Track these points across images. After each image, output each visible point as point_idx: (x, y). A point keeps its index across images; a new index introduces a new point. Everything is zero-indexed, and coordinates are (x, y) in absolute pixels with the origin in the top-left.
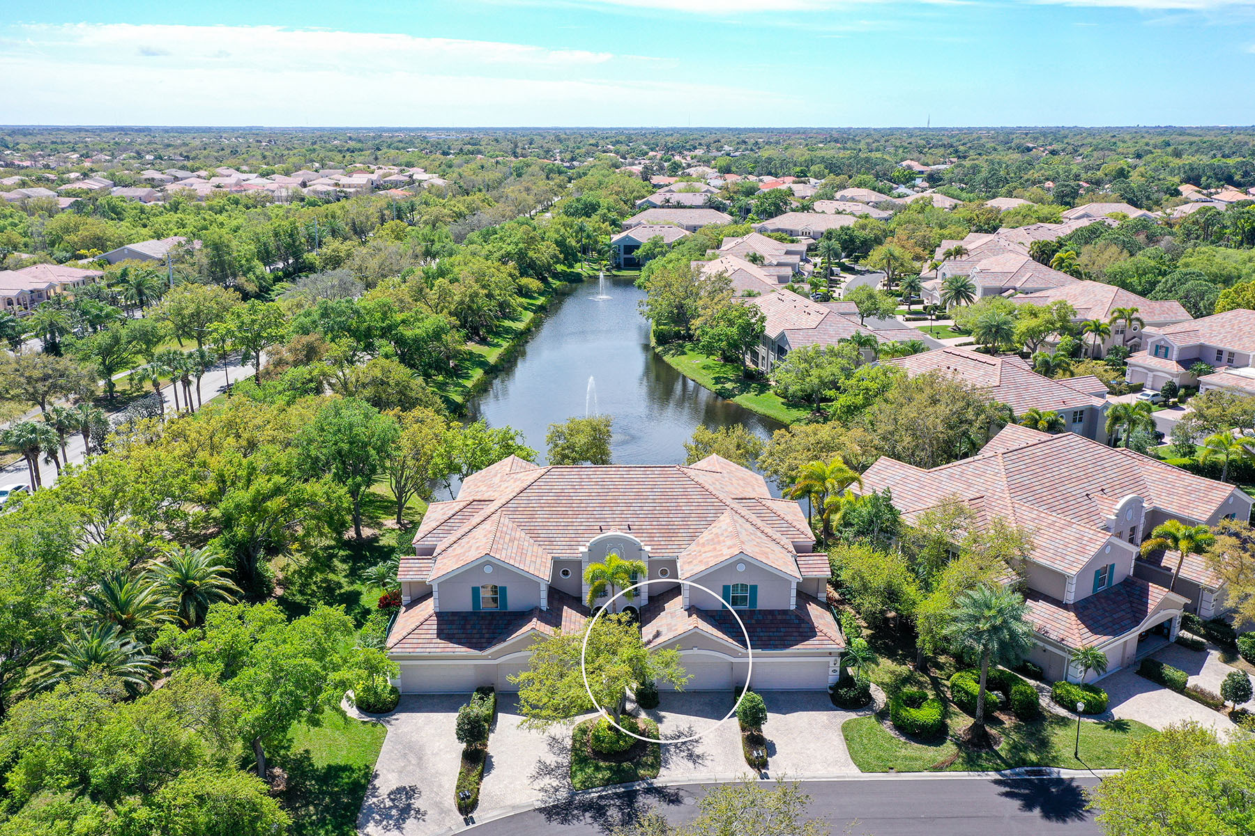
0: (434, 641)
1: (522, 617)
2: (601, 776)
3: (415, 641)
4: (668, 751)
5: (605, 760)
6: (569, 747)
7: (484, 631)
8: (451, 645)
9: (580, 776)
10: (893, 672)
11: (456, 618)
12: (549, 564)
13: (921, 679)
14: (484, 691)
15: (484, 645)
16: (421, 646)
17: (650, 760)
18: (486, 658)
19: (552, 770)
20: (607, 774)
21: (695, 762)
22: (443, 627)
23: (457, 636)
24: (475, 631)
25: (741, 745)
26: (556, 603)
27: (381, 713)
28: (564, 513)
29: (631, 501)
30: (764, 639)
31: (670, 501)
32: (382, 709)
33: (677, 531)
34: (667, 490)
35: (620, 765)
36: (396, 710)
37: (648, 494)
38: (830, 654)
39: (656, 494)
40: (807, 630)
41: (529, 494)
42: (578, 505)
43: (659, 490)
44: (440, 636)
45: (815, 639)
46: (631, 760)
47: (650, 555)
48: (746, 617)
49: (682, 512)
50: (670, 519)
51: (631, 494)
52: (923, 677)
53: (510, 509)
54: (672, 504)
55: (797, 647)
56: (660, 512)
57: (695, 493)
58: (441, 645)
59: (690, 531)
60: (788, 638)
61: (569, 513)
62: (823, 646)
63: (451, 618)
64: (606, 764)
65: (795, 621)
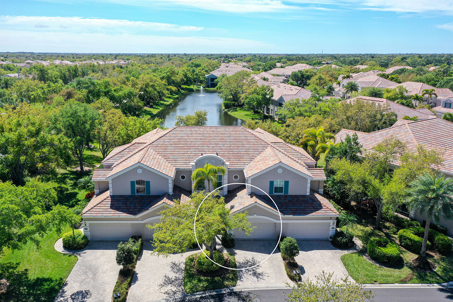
0: (109, 210)
1: (158, 198)
2: (202, 285)
3: (98, 210)
4: (241, 271)
5: (204, 276)
6: (183, 269)
7: (137, 205)
8: (118, 212)
9: (189, 285)
11: (122, 198)
12: (174, 171)
14: (136, 238)
15: (137, 212)
16: (101, 212)
17: (231, 276)
18: (137, 220)
19: (173, 281)
20: (205, 284)
21: (257, 277)
22: (114, 203)
23: (121, 208)
24: (132, 205)
25: (284, 268)
26: (177, 192)
27: (76, 250)
28: (183, 147)
29: (218, 142)
30: (293, 210)
31: (238, 142)
32: (76, 247)
33: (242, 156)
34: (237, 137)
35: (213, 279)
36: (86, 248)
37: (227, 139)
38: (331, 218)
39: (231, 139)
40: (317, 205)
41: (164, 139)
42: (190, 144)
43: (233, 137)
44: (111, 207)
45: (322, 210)
46: (220, 276)
47: (229, 167)
48: (282, 199)
49: (245, 147)
50: (239, 151)
51: (218, 139)
52: (379, 232)
53: (154, 146)
54: (240, 144)
55: (312, 214)
56: (233, 147)
57: (252, 139)
58: (112, 212)
59: (250, 156)
60: (307, 209)
61: (185, 147)
62: (327, 214)
63: (119, 198)
64: (205, 278)
65: (310, 201)
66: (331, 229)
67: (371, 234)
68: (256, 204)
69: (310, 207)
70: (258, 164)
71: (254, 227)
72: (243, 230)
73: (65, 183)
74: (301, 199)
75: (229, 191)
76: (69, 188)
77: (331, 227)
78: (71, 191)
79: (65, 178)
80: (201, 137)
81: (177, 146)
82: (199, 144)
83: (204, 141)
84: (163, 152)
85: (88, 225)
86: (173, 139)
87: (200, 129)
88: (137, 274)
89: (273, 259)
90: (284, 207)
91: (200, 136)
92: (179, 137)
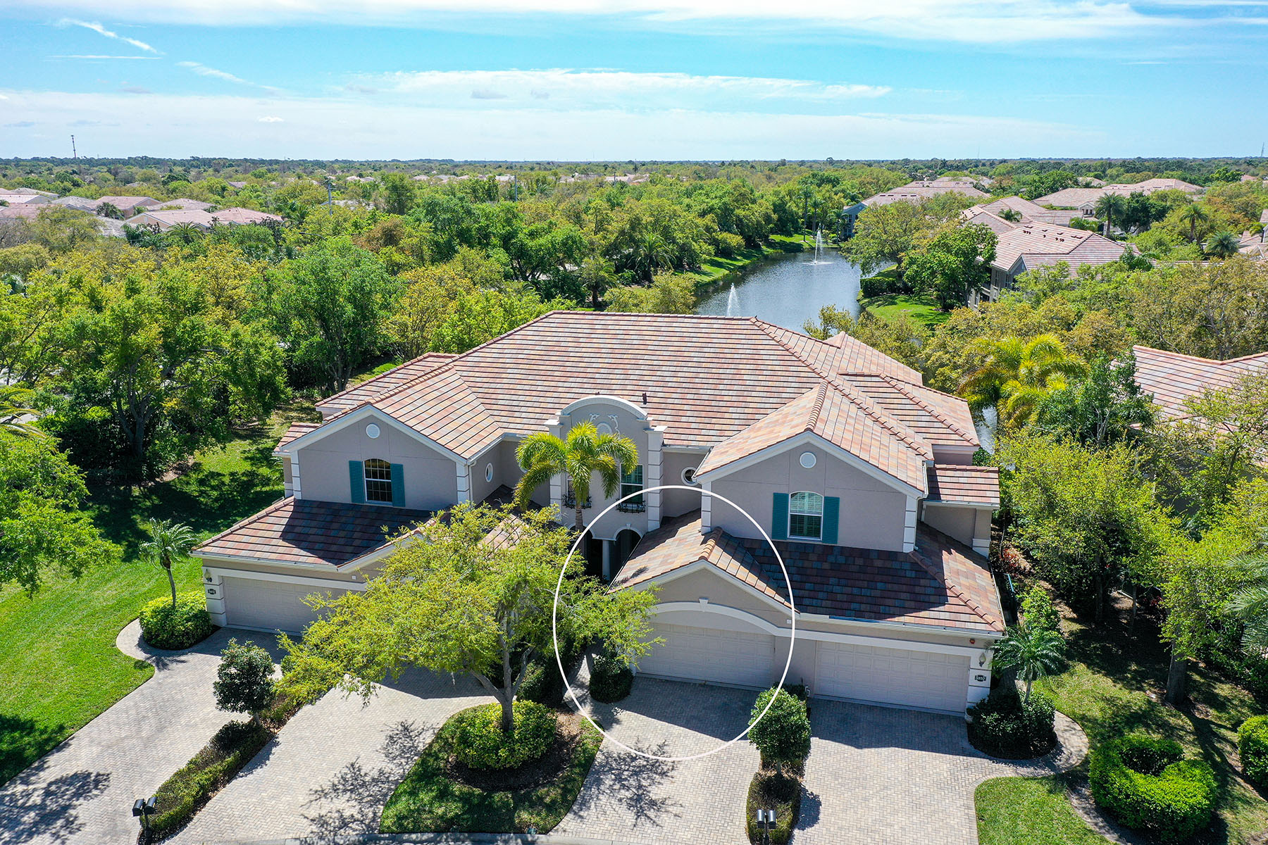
0: (274, 542)
1: (424, 518)
2: (440, 811)
3: (245, 539)
4: (599, 782)
5: (465, 783)
6: (420, 748)
7: (356, 535)
8: (296, 551)
9: (402, 806)
10: (1110, 701)
11: (322, 511)
12: (492, 439)
13: (1172, 721)
16: (250, 547)
17: (553, 795)
19: (364, 785)
20: (452, 809)
21: (640, 814)
23: (311, 538)
24: (342, 534)
25: (746, 795)
28: (549, 373)
29: (661, 363)
30: (839, 597)
31: (726, 366)
33: (724, 409)
34: (726, 351)
35: (489, 796)
37: (692, 354)
38: (972, 641)
39: (707, 355)
40: (929, 591)
41: (505, 346)
42: (574, 364)
43: (712, 350)
44: (285, 536)
45: (941, 608)
47: (666, 442)
48: (813, 557)
49: (740, 382)
50: (717, 392)
51: (665, 353)
52: (1175, 716)
53: (469, 364)
54: (728, 371)
55: (902, 619)
56: (704, 381)
57: (772, 357)
58: (281, 550)
59: (747, 410)
60: (888, 602)
61: (556, 374)
62: (958, 624)
63: (315, 511)
64: (465, 789)
65: (908, 574)
66: (972, 681)
68: (703, 565)
69: (903, 596)
70: (754, 435)
75: (666, 520)
77: (973, 674)
80: (615, 346)
81: (535, 367)
82: (600, 365)
83: (619, 356)
84: (486, 385)
85: (216, 581)
86: (530, 347)
87: (621, 323)
88: (277, 744)
90: (808, 586)
91: (614, 341)
92: (550, 343)
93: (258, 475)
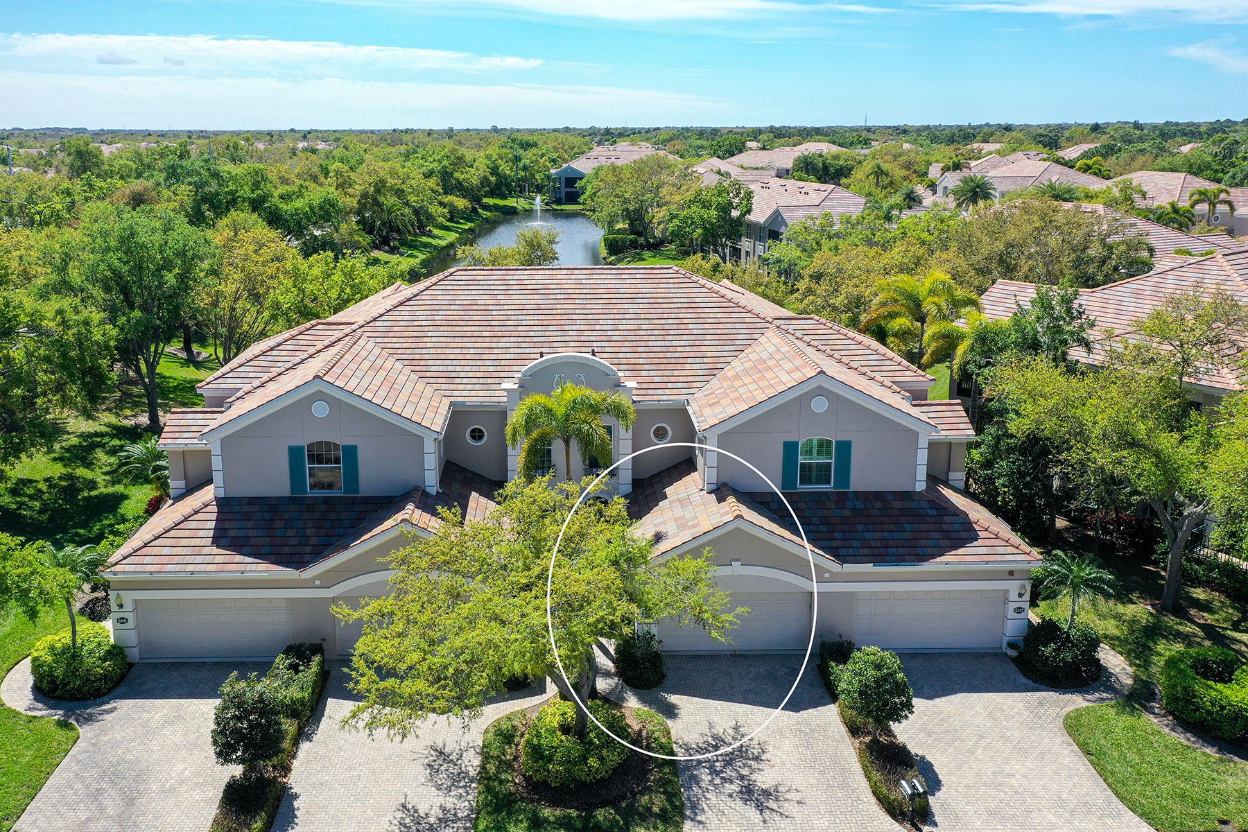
0: (206, 551)
1: (387, 504)
3: (165, 551)
4: (696, 779)
5: (554, 803)
6: (472, 773)
8: (239, 558)
11: (256, 508)
12: (444, 410)
14: (300, 652)
15: (307, 558)
16: (176, 559)
17: (658, 802)
18: (308, 585)
21: (760, 807)
22: (227, 525)
23: (252, 541)
24: (291, 532)
26: (456, 487)
27: (79, 699)
28: (476, 334)
29: (596, 317)
30: (873, 543)
31: (665, 316)
32: (80, 690)
33: (681, 360)
34: (660, 301)
35: (590, 816)
36: (115, 693)
37: (626, 306)
38: (1011, 573)
39: (641, 306)
40: (956, 527)
41: (415, 308)
42: (501, 323)
43: (645, 301)
44: (217, 541)
45: (975, 543)
46: (613, 803)
47: (635, 398)
48: (829, 505)
49: (688, 332)
50: (667, 344)
51: (596, 306)
52: (1181, 624)
53: (380, 329)
54: (670, 321)
55: (943, 559)
56: (649, 332)
57: (710, 305)
58: (218, 559)
59: (706, 360)
60: (923, 543)
61: (485, 334)
62: (998, 558)
63: (246, 509)
64: (558, 813)
65: (931, 512)
66: (1011, 614)
67: (1153, 632)
68: (739, 523)
69: (935, 535)
70: (736, 384)
71: (740, 610)
72: (699, 620)
73: (89, 465)
74: (897, 504)
75: (636, 483)
76: (100, 479)
77: (1012, 606)
78: (105, 491)
79: (92, 447)
80: (540, 302)
81: (458, 329)
82: (532, 323)
83: (547, 312)
84: (408, 351)
85: (128, 606)
86: (445, 307)
87: (536, 277)
88: (295, 796)
89: (812, 731)
90: (837, 535)
91: (536, 297)
92: (465, 302)
93: (78, 478)
